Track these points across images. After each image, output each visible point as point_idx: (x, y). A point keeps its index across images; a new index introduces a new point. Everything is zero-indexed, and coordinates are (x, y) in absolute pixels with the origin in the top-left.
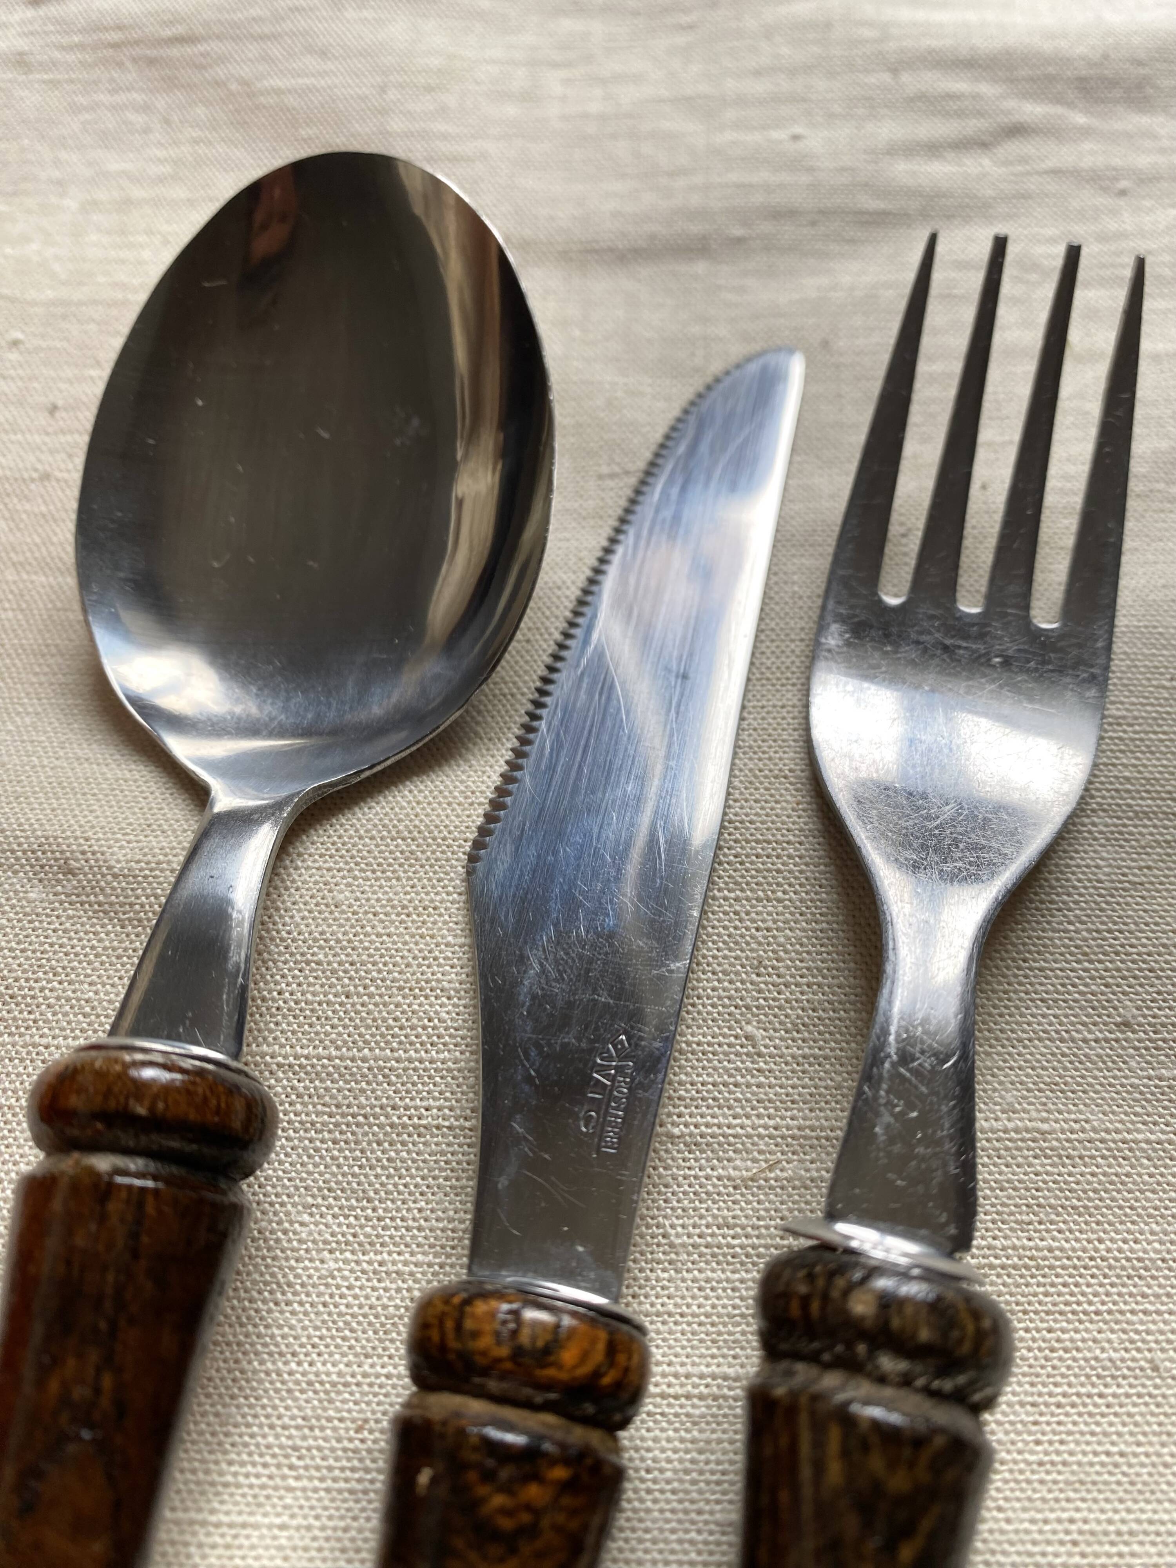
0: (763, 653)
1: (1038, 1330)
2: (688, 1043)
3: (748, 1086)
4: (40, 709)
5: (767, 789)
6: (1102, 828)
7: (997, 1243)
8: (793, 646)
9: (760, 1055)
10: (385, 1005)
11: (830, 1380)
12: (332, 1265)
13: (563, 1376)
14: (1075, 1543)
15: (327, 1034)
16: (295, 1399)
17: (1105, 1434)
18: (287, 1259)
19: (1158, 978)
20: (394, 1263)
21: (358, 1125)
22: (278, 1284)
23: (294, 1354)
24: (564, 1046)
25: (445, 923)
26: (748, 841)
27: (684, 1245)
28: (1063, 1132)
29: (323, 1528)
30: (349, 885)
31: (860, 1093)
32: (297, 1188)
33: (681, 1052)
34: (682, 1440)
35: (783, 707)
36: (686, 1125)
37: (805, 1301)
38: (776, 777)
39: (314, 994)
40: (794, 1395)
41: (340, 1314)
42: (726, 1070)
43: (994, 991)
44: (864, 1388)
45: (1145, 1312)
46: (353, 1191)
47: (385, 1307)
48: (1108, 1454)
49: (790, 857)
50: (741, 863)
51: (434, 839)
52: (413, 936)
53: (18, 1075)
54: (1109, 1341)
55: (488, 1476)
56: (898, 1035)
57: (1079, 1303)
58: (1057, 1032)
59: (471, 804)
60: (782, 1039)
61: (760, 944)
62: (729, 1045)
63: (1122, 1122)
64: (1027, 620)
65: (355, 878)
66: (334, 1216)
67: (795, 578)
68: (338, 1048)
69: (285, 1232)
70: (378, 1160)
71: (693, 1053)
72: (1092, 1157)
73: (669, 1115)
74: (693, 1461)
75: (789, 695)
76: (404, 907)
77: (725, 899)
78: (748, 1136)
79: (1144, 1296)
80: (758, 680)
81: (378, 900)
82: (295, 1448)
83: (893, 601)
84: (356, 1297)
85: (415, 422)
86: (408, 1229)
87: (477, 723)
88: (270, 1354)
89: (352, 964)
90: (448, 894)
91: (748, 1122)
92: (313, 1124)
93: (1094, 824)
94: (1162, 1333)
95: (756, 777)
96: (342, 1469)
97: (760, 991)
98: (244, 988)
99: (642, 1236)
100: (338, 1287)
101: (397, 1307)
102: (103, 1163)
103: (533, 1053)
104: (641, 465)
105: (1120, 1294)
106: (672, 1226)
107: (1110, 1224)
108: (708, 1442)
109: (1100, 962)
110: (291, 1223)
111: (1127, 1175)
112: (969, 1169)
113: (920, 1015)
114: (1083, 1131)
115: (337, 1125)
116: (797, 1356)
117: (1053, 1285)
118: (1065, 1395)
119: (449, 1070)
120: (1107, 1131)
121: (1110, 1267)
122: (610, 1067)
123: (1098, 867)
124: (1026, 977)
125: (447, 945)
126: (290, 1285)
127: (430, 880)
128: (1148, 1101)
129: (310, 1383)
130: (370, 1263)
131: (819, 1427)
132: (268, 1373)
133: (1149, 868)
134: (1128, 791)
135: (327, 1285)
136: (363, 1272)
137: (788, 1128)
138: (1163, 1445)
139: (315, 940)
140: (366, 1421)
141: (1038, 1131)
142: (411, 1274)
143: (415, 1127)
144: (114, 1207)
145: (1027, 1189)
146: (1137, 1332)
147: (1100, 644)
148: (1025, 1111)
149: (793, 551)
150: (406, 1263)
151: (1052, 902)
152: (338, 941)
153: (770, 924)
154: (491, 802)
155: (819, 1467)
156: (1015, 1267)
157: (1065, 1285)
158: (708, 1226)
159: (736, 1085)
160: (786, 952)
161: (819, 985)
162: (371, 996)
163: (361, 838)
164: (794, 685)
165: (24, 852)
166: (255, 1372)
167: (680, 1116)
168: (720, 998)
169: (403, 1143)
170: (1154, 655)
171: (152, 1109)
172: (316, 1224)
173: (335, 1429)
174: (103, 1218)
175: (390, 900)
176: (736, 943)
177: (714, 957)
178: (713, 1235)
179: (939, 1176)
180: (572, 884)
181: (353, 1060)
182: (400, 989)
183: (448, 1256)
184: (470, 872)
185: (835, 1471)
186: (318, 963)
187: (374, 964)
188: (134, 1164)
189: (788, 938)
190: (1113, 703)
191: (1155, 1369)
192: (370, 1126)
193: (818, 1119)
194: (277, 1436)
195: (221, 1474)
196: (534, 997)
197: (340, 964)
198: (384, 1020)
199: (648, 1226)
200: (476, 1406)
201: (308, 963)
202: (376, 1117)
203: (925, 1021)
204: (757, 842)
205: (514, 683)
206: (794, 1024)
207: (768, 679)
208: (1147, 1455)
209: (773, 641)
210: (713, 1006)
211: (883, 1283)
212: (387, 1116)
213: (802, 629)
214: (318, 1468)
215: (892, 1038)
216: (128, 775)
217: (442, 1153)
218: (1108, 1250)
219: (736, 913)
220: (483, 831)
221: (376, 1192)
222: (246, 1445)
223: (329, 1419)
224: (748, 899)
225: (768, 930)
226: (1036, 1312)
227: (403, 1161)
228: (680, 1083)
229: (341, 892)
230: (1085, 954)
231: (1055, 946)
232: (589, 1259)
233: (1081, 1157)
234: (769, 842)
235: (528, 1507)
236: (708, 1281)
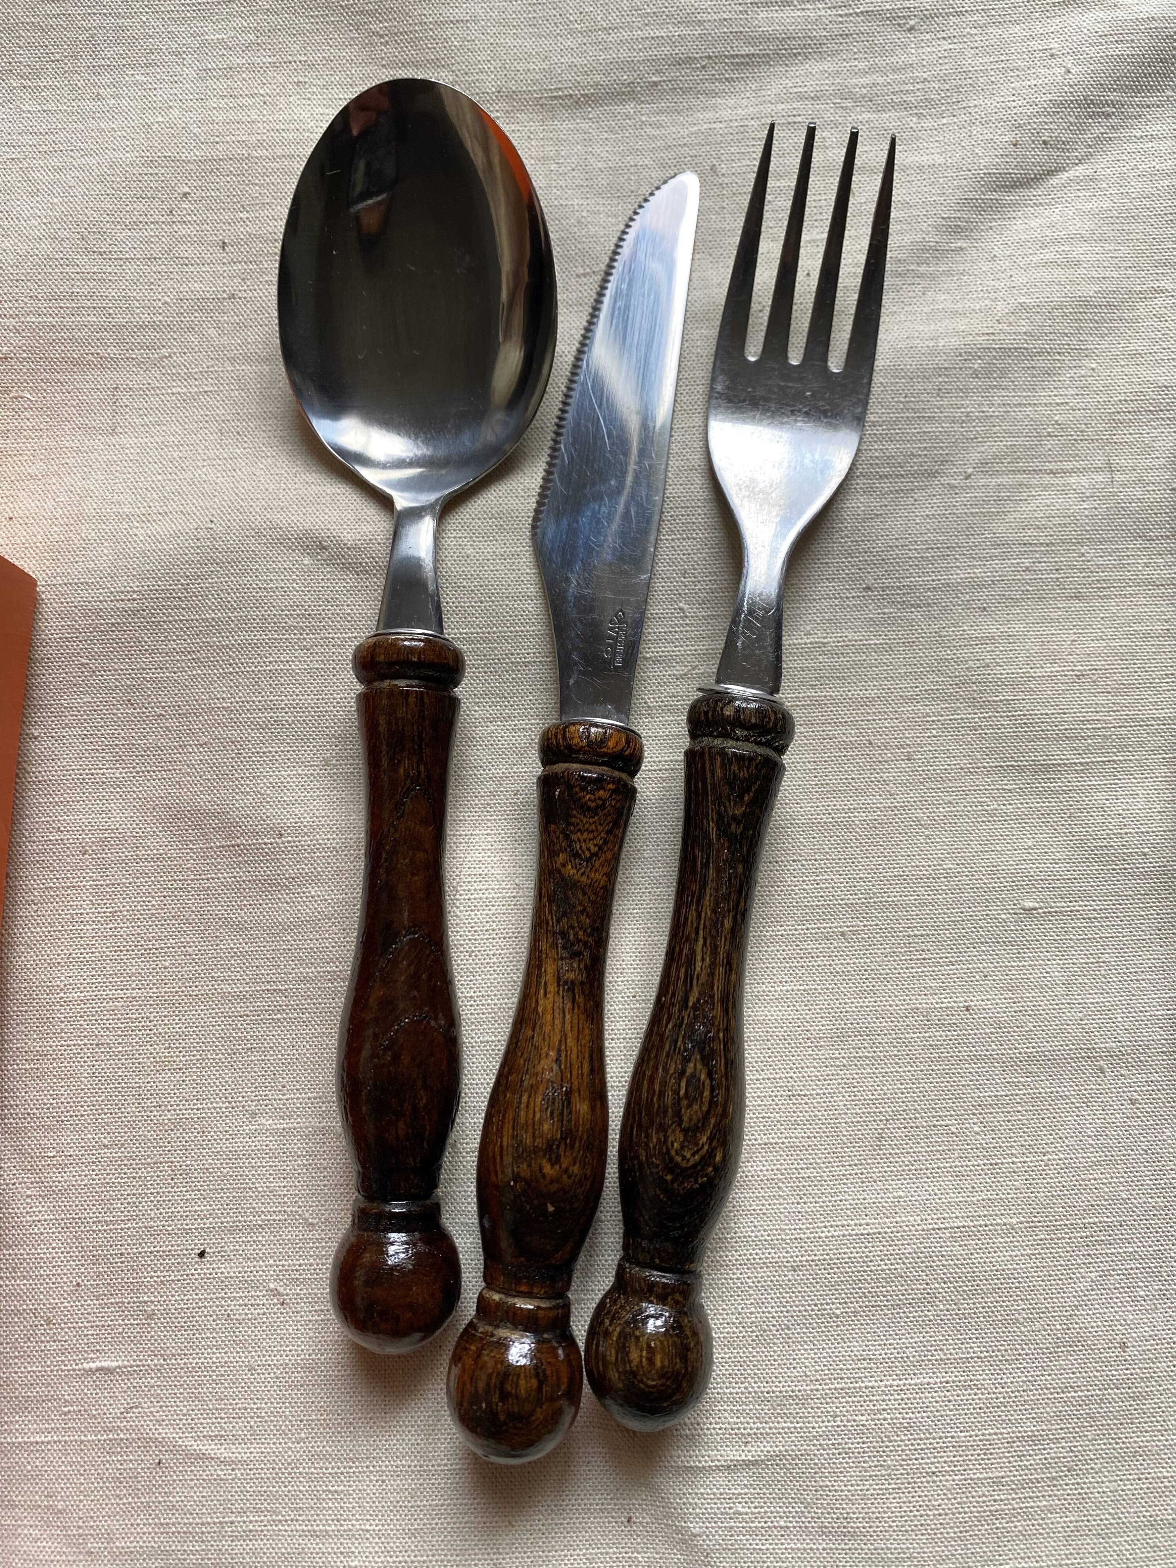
0: (681, 394)
1: (818, 731)
2: (651, 614)
3: (681, 632)
4: (274, 454)
5: (686, 477)
6: (862, 486)
7: (800, 695)
8: (698, 388)
9: (687, 617)
10: (501, 605)
11: (717, 742)
12: (493, 728)
13: (610, 751)
14: (829, 814)
15: (474, 622)
16: (485, 785)
17: (846, 771)
18: (471, 727)
19: (886, 563)
20: (521, 724)
21: (495, 664)
22: (469, 738)
23: (481, 767)
24: (592, 619)
25: (524, 562)
26: (677, 508)
27: (654, 706)
28: (834, 642)
29: (505, 834)
30: (471, 545)
31: (731, 628)
32: (470, 695)
33: (648, 618)
34: (659, 787)
35: (694, 427)
36: (653, 652)
37: (706, 713)
38: (691, 470)
39: (464, 603)
40: (703, 748)
41: (499, 749)
42: (670, 625)
43: (802, 576)
44: (731, 743)
45: (868, 720)
46: (497, 694)
47: (520, 744)
48: (846, 779)
49: (699, 515)
50: (674, 520)
51: (512, 517)
52: (509, 570)
53: (322, 653)
54: (850, 734)
55: (583, 789)
56: (748, 602)
57: (837, 719)
58: (833, 594)
59: (528, 496)
60: (697, 608)
61: (685, 562)
62: (672, 613)
63: (863, 636)
64: (826, 368)
65: (474, 541)
66: (490, 706)
67: (699, 343)
68: (480, 628)
69: (468, 715)
70: (507, 679)
71: (654, 618)
72: (848, 653)
73: (644, 648)
74: (664, 795)
75: (697, 420)
76: (502, 555)
77: (667, 540)
78: (682, 655)
79: (868, 713)
80: (680, 411)
81: (488, 552)
82: (488, 804)
83: (752, 359)
84: (505, 741)
85: (468, 258)
86: (526, 709)
87: (524, 447)
88: (470, 767)
89: (481, 586)
90: (524, 547)
91: (682, 649)
92: (473, 665)
93: (857, 484)
94: (875, 728)
95: (680, 471)
96: (510, 811)
97: (685, 586)
98: (439, 602)
99: (635, 704)
100: (497, 737)
101: (525, 743)
102: (402, 683)
103: (578, 624)
104: (603, 267)
105: (857, 714)
106: (649, 698)
107: (855, 683)
108: (670, 787)
109: (857, 557)
110: (470, 711)
111: (864, 660)
112: (779, 659)
113: (758, 592)
114: (844, 641)
115: (485, 664)
116: (705, 735)
117: (826, 712)
118: (828, 757)
119: (536, 635)
120: (856, 641)
121: (853, 702)
122: (615, 628)
123: (858, 507)
124: (819, 567)
125: (527, 574)
126: (474, 738)
127: (513, 540)
128: (877, 625)
129: (490, 778)
130: (510, 725)
131: (712, 759)
132: (470, 775)
133: (886, 506)
134: (877, 464)
135: (491, 737)
136: (507, 729)
137: (701, 650)
138: (871, 774)
139: (460, 575)
140: (518, 791)
141: (822, 643)
142: (530, 729)
143: (523, 662)
144: (411, 700)
145: (815, 670)
146: (863, 729)
147: (865, 381)
148: (816, 634)
149: (697, 325)
150: (526, 724)
151: (833, 528)
152: (472, 575)
153: (690, 551)
154: (539, 494)
155: (713, 773)
156: (808, 705)
157: (831, 711)
158: (665, 697)
159: (676, 632)
160: (698, 565)
161: (715, 580)
162: (493, 602)
163: (473, 519)
164: (699, 413)
165: (296, 539)
166: (464, 775)
167: (649, 648)
168: (666, 591)
169: (519, 671)
170: (897, 383)
171: (419, 658)
172: (482, 710)
173: (504, 795)
174: (407, 705)
175: (494, 552)
176: (673, 563)
177: (662, 571)
178: (668, 701)
179: (765, 662)
180: (588, 539)
181: (489, 633)
182: (507, 597)
183: (546, 719)
184: (534, 535)
185: (719, 772)
186: (464, 587)
187: (492, 585)
188: (414, 682)
189: (699, 558)
190: (872, 413)
191: (871, 743)
192: (502, 664)
193: (715, 645)
194: (479, 800)
195: (457, 816)
196: (575, 597)
197: (475, 586)
198: (501, 613)
199: (637, 699)
200: (575, 766)
201: (459, 587)
202: (504, 659)
203: (761, 594)
204: (682, 508)
205: (542, 420)
206: (703, 601)
207: (685, 410)
208: (864, 778)
209: (687, 386)
210: (663, 595)
211: (737, 703)
212: (509, 659)
213: (703, 377)
214: (499, 811)
215: (745, 604)
216: (339, 491)
217: (538, 674)
218: (853, 695)
219: (672, 547)
220: (537, 511)
221: (508, 694)
222: (466, 805)
223: (501, 792)
224: (678, 539)
225: (689, 554)
226: (817, 724)
227: (519, 678)
228: (649, 633)
229: (468, 549)
230: (849, 554)
231: (834, 551)
232: (614, 711)
233: (842, 654)
234: (688, 507)
235: (600, 798)
236: (666, 721)
